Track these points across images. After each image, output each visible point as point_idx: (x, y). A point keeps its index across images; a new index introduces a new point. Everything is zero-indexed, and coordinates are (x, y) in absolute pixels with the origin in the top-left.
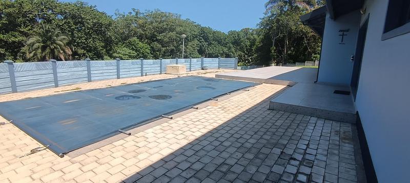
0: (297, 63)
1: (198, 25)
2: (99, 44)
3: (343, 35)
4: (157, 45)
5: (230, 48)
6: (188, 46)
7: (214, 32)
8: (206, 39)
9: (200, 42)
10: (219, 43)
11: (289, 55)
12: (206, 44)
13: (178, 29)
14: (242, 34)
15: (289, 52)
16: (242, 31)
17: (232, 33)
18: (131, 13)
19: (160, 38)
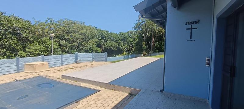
0: (160, 53)
1: (99, 29)
2: (13, 42)
3: (191, 29)
4: (63, 42)
5: (119, 43)
6: (88, 43)
7: (109, 33)
8: (103, 38)
9: (99, 40)
10: (113, 40)
11: (156, 47)
12: (102, 41)
13: (81, 31)
14: (127, 35)
15: (156, 45)
16: (128, 32)
17: (121, 34)
18: (47, 21)
19: (67, 37)
